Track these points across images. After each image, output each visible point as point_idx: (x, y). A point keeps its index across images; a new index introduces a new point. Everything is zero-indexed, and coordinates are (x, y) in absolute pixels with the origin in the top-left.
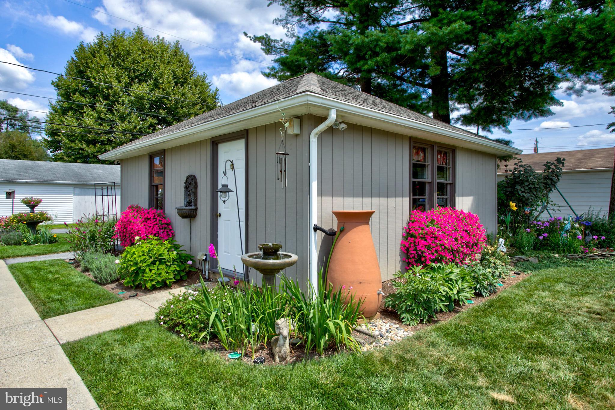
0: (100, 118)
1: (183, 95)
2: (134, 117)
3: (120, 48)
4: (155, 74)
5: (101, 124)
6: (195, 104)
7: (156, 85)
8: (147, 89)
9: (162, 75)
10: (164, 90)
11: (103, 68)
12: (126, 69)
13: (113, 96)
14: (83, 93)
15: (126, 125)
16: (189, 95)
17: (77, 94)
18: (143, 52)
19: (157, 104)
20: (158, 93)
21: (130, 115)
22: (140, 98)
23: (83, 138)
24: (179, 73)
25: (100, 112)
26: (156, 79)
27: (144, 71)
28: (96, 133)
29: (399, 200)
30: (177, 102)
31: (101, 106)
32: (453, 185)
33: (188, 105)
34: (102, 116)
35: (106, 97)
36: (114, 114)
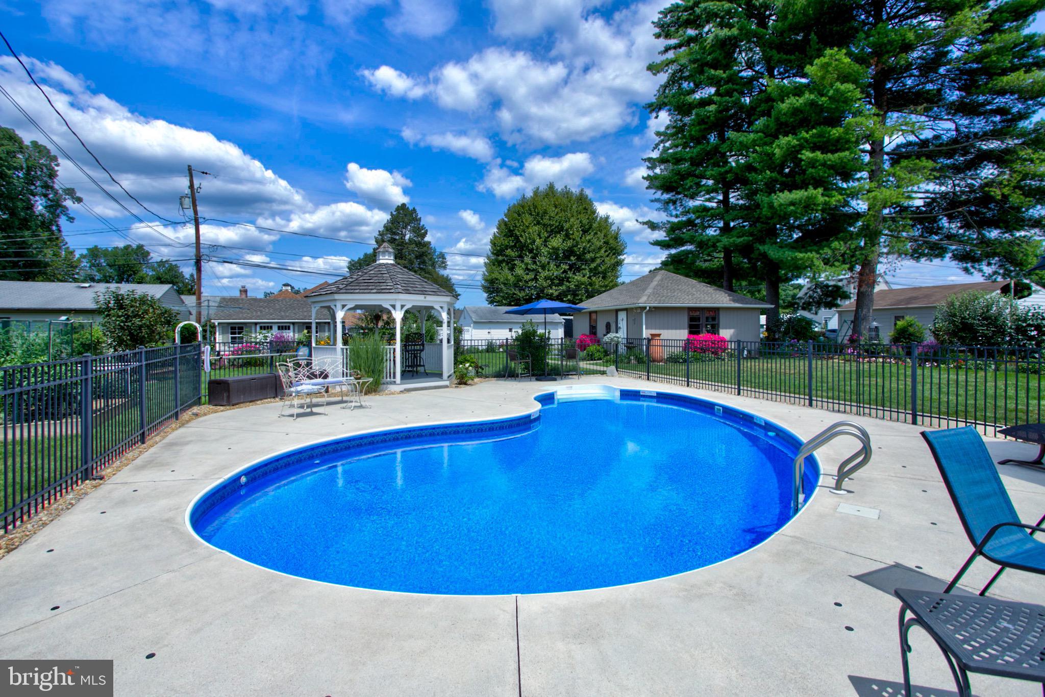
0: (527, 269)
1: (589, 241)
2: (552, 265)
3: (539, 207)
4: (566, 226)
5: (528, 274)
6: (600, 248)
7: (567, 236)
8: (561, 240)
9: (572, 227)
10: (574, 240)
11: (528, 227)
12: (544, 225)
13: (537, 250)
14: (512, 248)
15: (546, 273)
16: (595, 240)
17: (509, 250)
18: (556, 207)
19: (569, 253)
20: (569, 243)
21: (549, 263)
22: (556, 250)
23: (516, 285)
24: (585, 221)
25: (527, 264)
26: (567, 230)
27: (557, 224)
28: (525, 281)
29: (682, 331)
30: (584, 249)
31: (527, 259)
32: (718, 324)
33: (594, 250)
34: (529, 267)
35: (531, 251)
36: (536, 265)
